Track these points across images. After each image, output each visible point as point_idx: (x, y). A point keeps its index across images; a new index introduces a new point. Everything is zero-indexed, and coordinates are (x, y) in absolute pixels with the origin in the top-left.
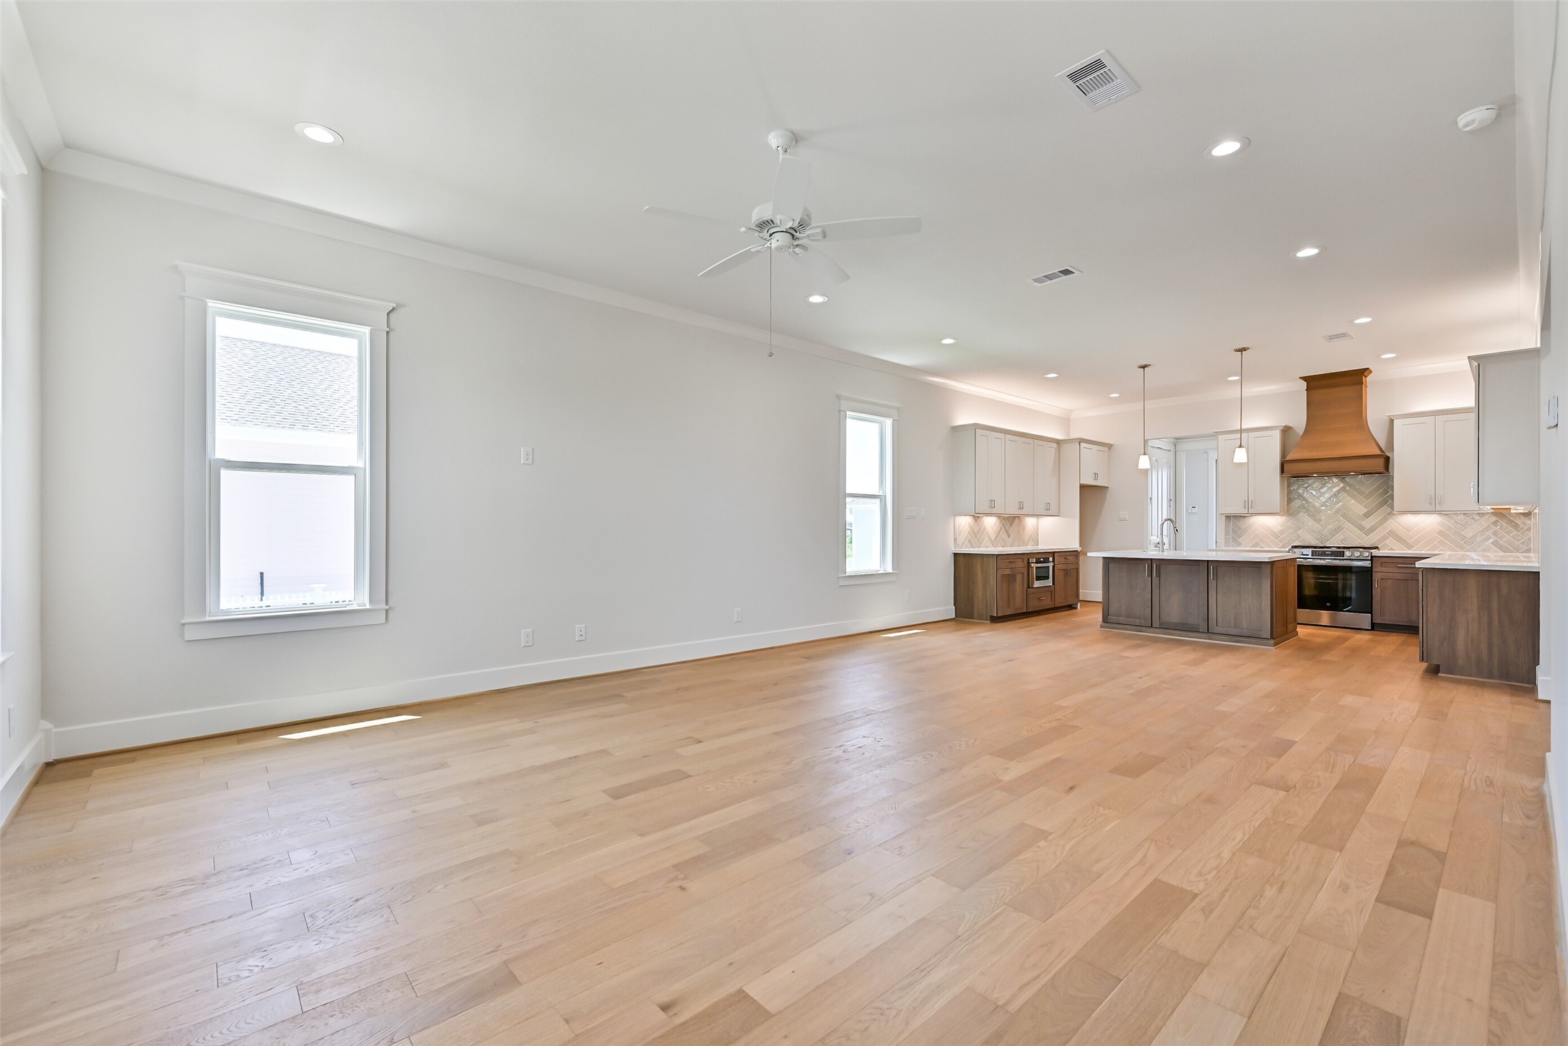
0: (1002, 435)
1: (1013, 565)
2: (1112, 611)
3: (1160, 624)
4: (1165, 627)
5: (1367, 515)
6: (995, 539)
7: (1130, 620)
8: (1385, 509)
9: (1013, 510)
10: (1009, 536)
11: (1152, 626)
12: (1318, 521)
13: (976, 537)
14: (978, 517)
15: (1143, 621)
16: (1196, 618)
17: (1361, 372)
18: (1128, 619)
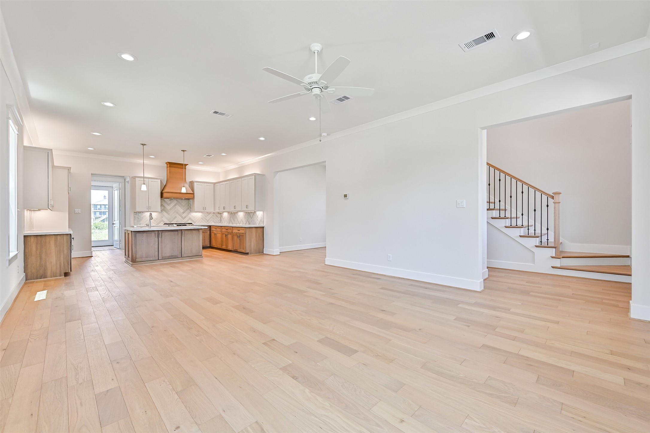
3: (162, 258)
4: (164, 258)
5: (184, 213)
7: (149, 259)
8: (188, 211)
11: (158, 259)
12: (169, 214)
15: (154, 259)
16: (177, 253)
17: (186, 165)
18: (147, 258)
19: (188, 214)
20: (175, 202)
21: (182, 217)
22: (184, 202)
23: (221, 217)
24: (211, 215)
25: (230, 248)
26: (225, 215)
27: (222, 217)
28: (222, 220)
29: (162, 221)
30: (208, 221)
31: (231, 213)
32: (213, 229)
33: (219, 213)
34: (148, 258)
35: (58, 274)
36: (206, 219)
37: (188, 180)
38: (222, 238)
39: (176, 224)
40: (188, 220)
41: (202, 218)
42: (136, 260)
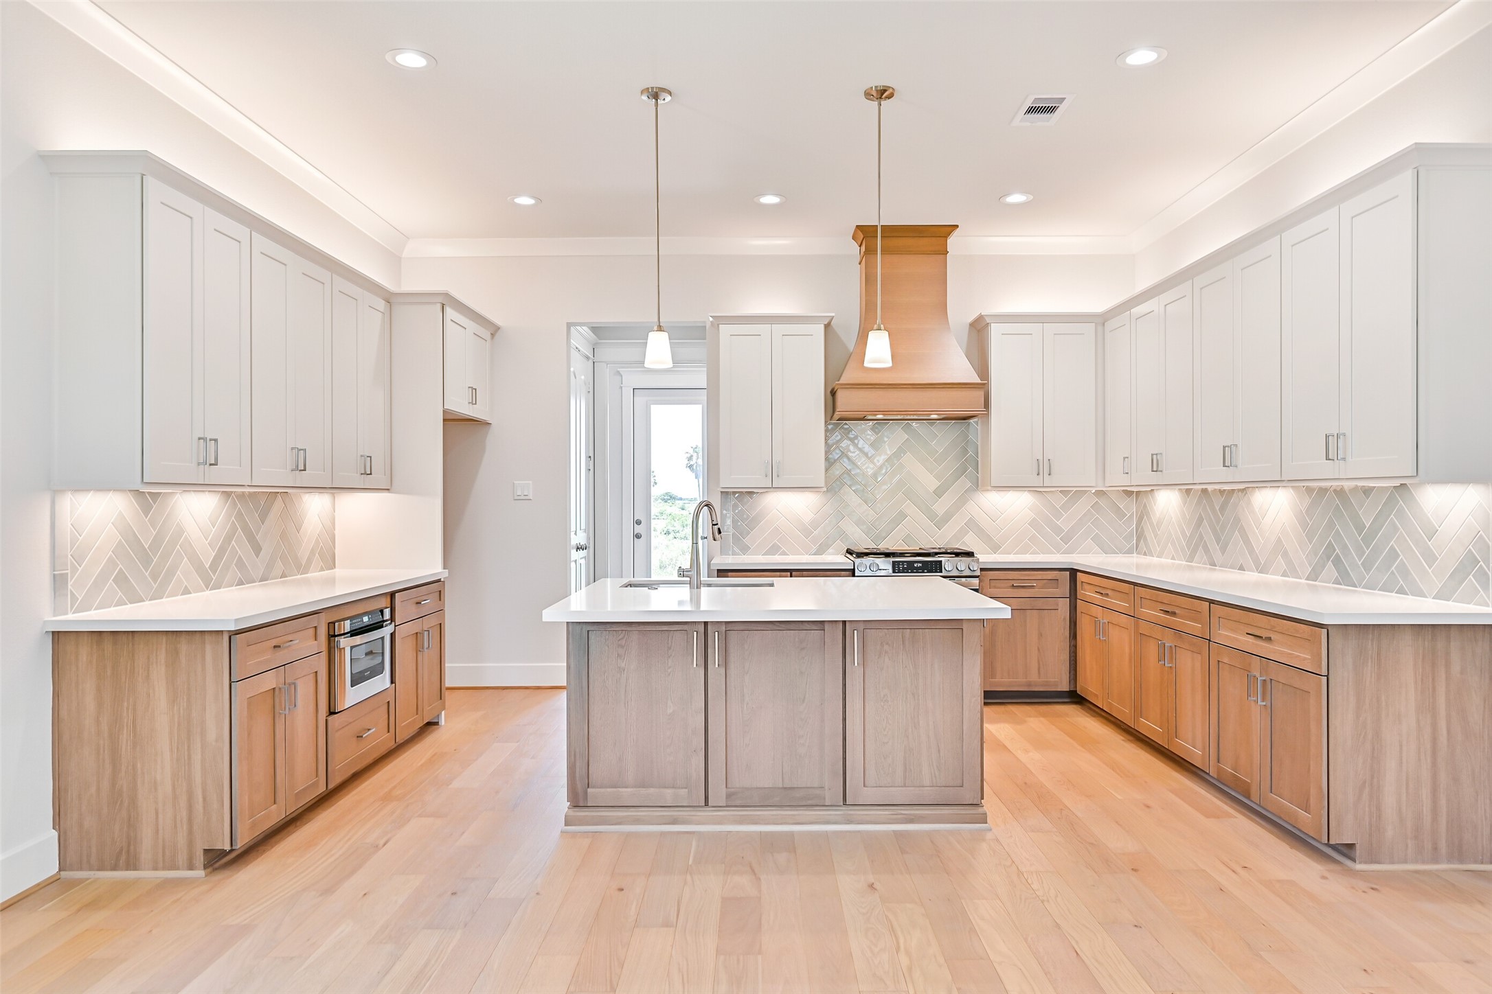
0: (241, 231)
1: (282, 657)
2: (598, 771)
3: (729, 796)
4: (740, 801)
5: (939, 493)
6: (214, 566)
7: (646, 795)
8: (964, 483)
9: (273, 474)
10: (257, 549)
11: (707, 804)
13: (146, 562)
14: (155, 496)
15: (684, 792)
16: (815, 770)
17: (946, 231)
18: (643, 791)
19: (963, 500)
20: (895, 437)
21: (932, 516)
22: (942, 438)
23: (1143, 515)
24: (1083, 505)
25: (1195, 752)
26: (1167, 503)
27: (1149, 518)
28: (1149, 534)
29: (843, 535)
30: (1066, 540)
31: (1205, 491)
32: (1085, 592)
33: (1129, 493)
34: (652, 790)
35: (182, 858)
36: (1058, 530)
37: (960, 312)
38: (1138, 660)
39: (887, 555)
40: (962, 533)
41: (1033, 523)
42: (586, 793)
